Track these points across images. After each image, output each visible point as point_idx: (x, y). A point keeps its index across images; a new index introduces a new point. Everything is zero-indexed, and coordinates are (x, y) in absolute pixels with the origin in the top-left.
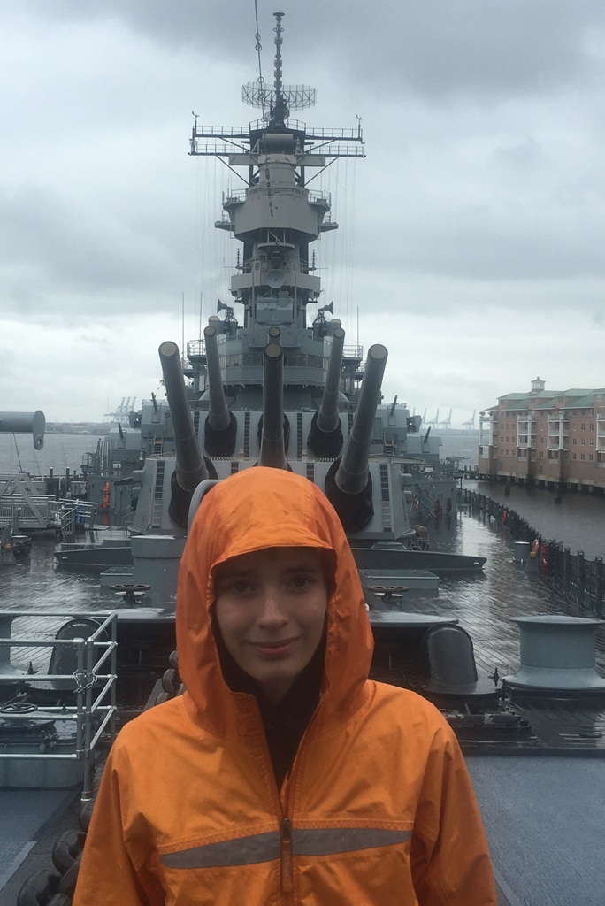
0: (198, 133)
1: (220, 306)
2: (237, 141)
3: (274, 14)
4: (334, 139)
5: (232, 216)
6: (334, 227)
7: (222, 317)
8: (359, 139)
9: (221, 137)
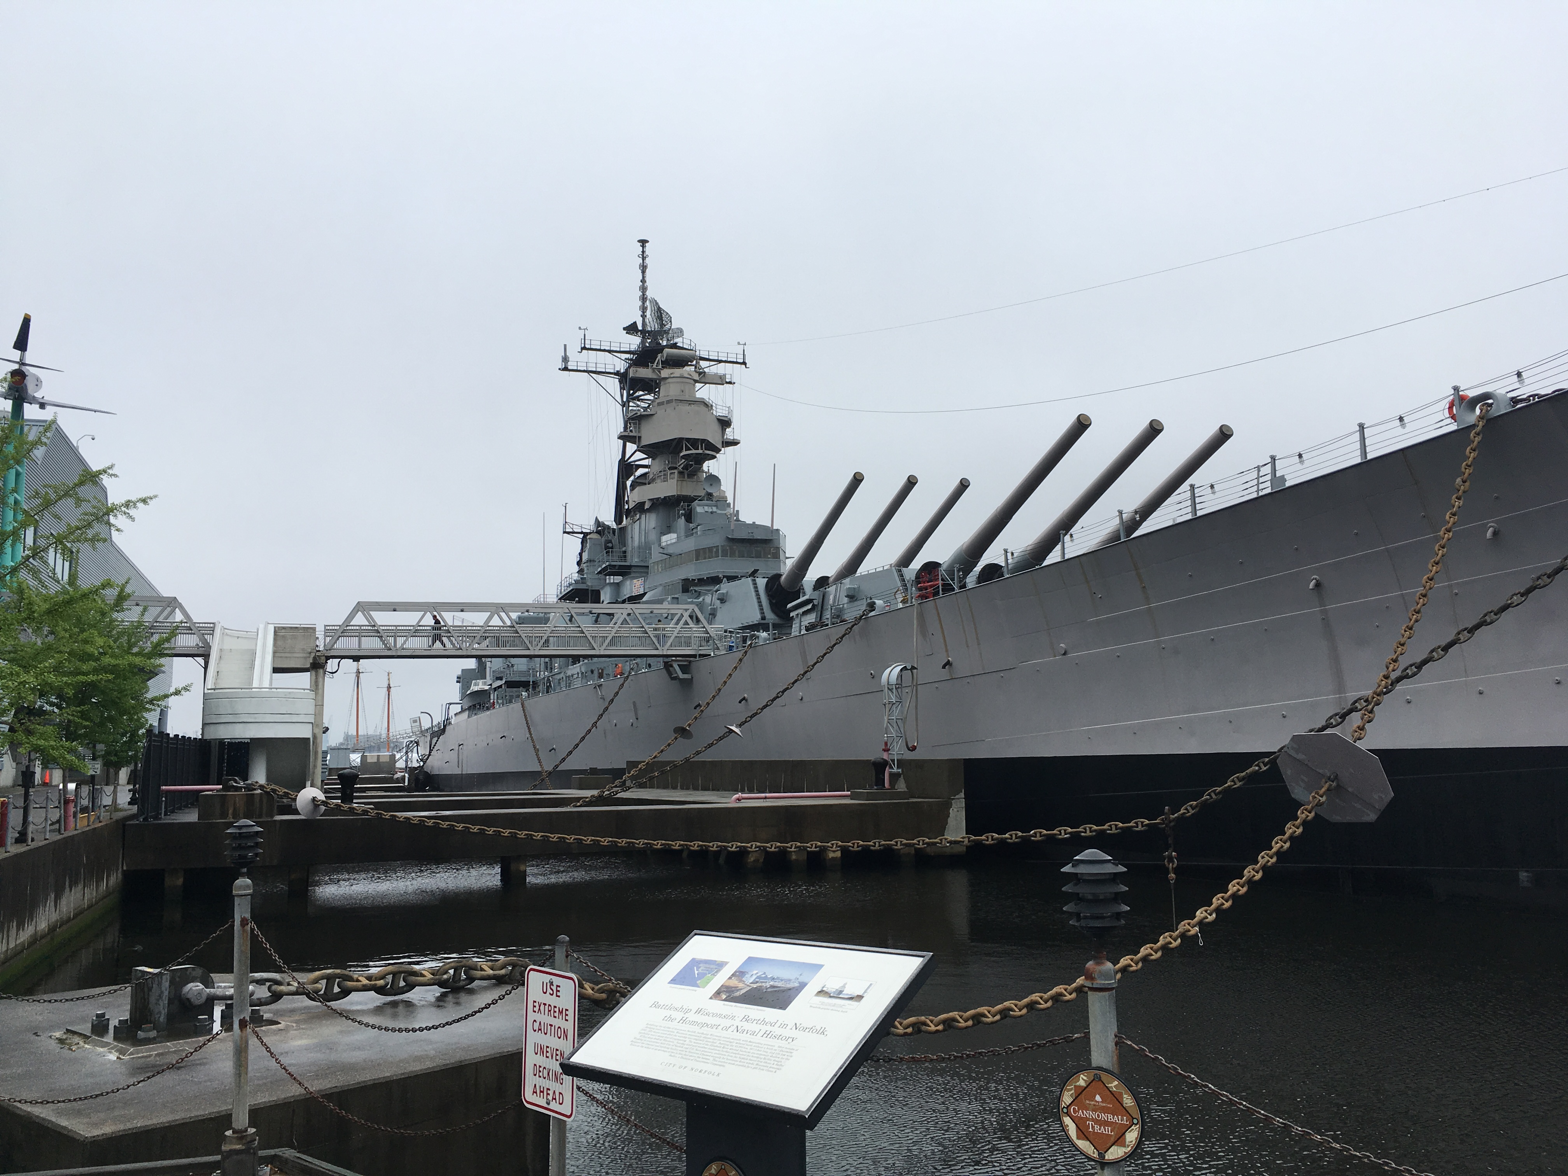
0: (587, 346)
3: (639, 241)
4: (720, 361)
5: (638, 429)
8: (744, 363)
9: (610, 351)
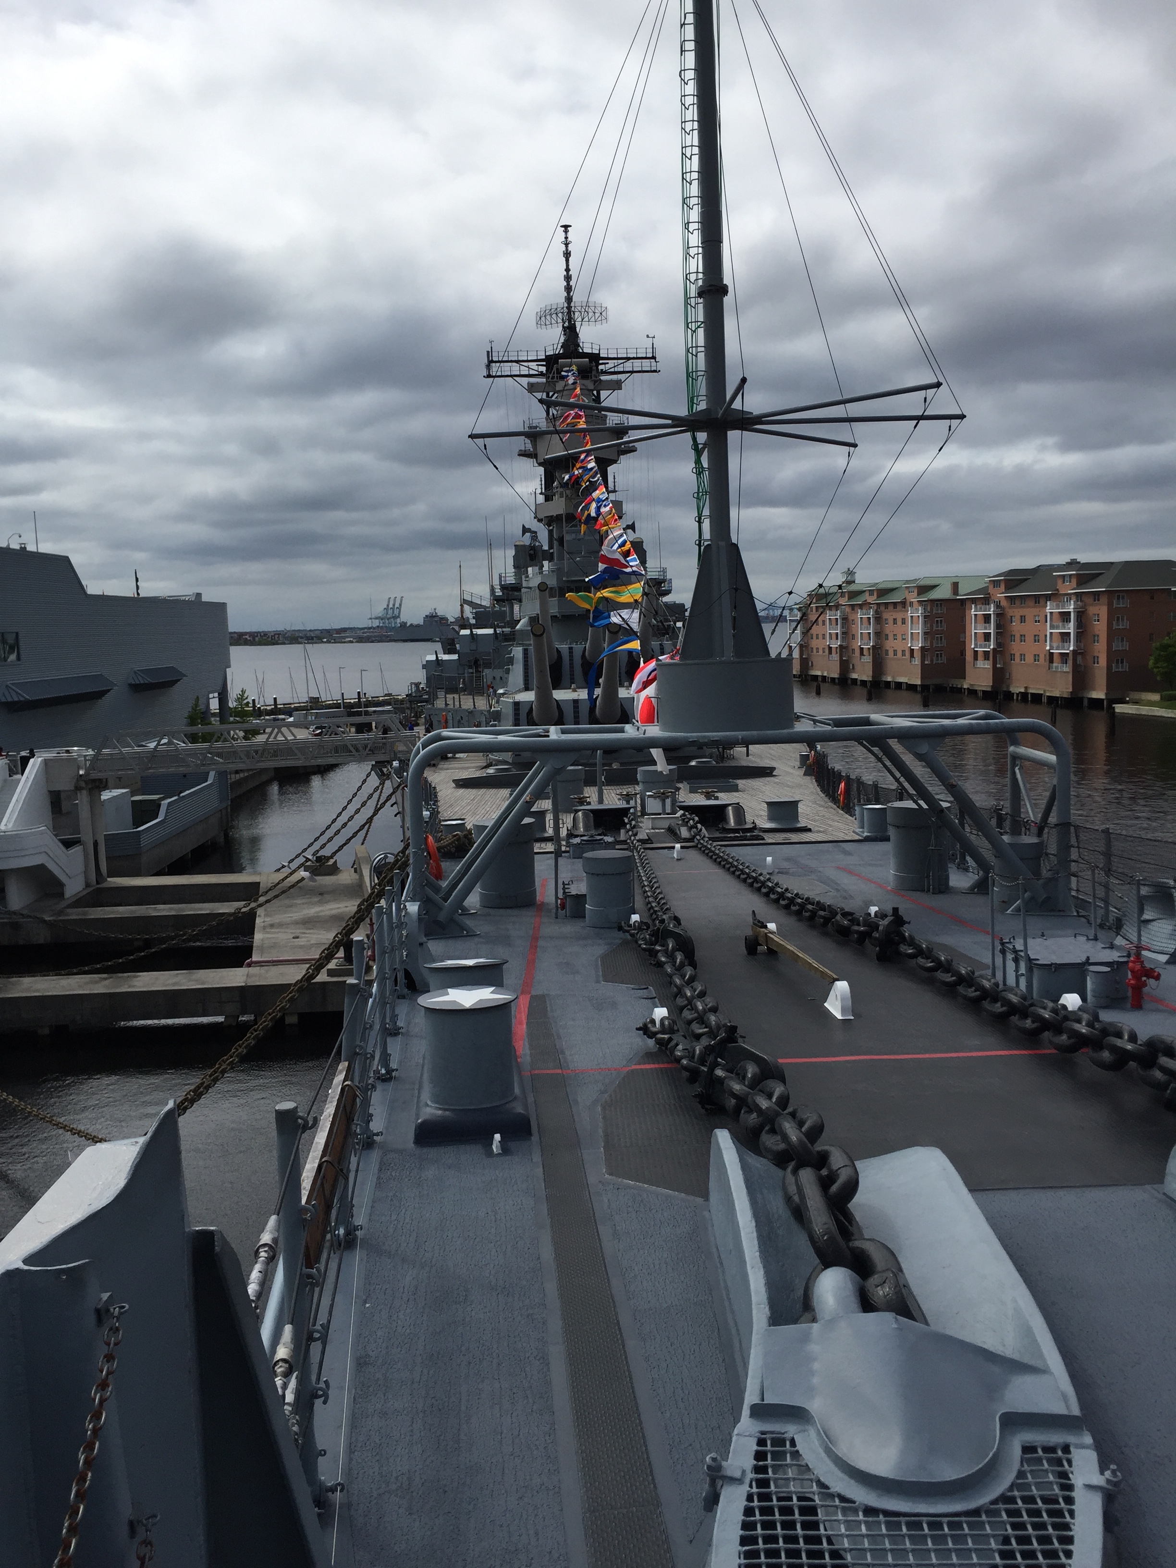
0: (495, 359)
1: (525, 530)
3: (562, 227)
4: (628, 358)
5: (535, 446)
6: (632, 450)
7: (527, 540)
8: (654, 358)
9: (517, 362)
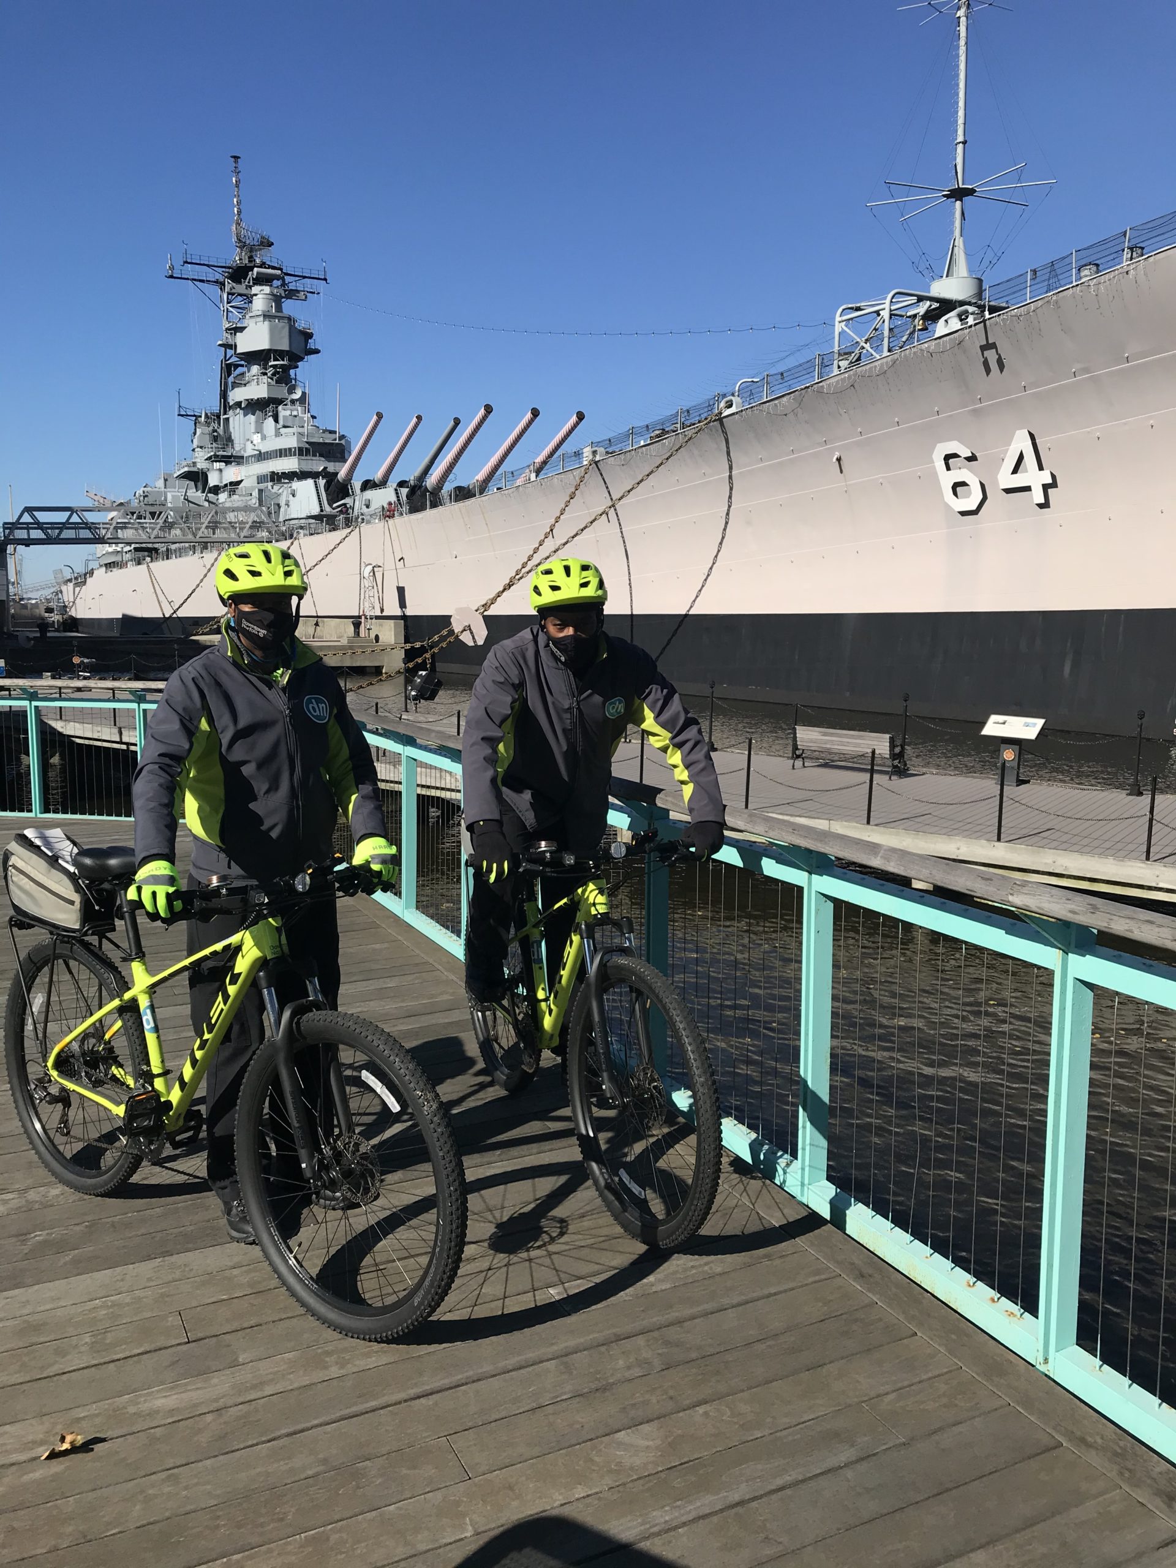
0: (189, 261)
2: (220, 270)
3: (232, 157)
4: (305, 277)
5: (234, 339)
6: (317, 352)
8: (325, 280)
9: (208, 266)
